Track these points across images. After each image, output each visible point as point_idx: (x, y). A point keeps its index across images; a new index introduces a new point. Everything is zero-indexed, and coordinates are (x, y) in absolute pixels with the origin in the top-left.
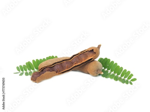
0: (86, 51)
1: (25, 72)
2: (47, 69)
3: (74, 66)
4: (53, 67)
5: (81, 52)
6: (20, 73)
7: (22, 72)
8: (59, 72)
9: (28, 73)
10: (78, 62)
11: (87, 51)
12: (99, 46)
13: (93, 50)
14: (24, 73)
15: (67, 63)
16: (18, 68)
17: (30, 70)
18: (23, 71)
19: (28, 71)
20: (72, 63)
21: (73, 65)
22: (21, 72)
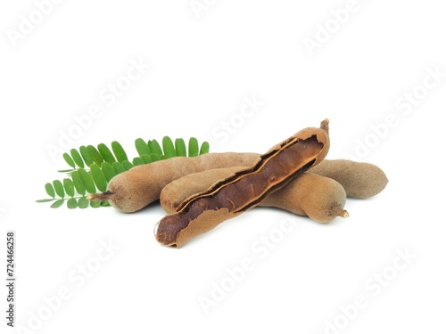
0: (295, 140)
1: (67, 197)
2: (201, 204)
3: (269, 187)
4: (215, 194)
5: (282, 146)
6: (55, 201)
7: (61, 198)
8: (236, 207)
9: (77, 200)
10: (278, 176)
11: (297, 142)
12: (325, 125)
13: (314, 137)
14: (66, 202)
15: (251, 180)
16: (48, 187)
17: (83, 193)
18: (62, 195)
19: (77, 196)
20: (265, 180)
21: (268, 185)
22: (58, 197)
